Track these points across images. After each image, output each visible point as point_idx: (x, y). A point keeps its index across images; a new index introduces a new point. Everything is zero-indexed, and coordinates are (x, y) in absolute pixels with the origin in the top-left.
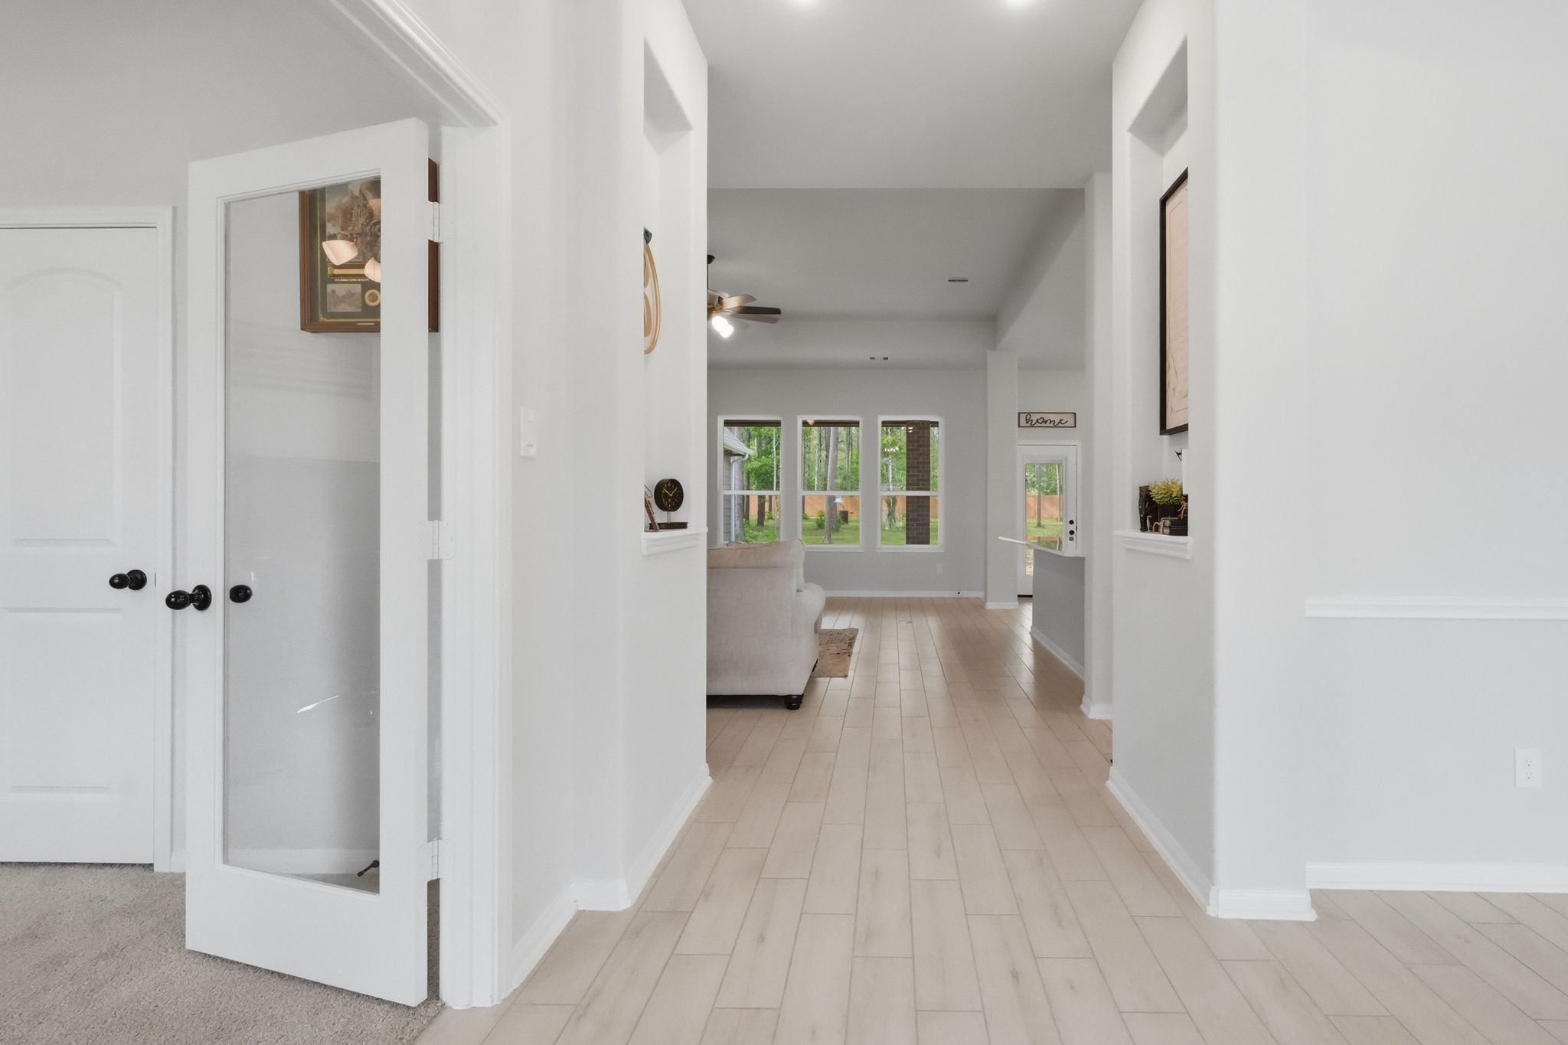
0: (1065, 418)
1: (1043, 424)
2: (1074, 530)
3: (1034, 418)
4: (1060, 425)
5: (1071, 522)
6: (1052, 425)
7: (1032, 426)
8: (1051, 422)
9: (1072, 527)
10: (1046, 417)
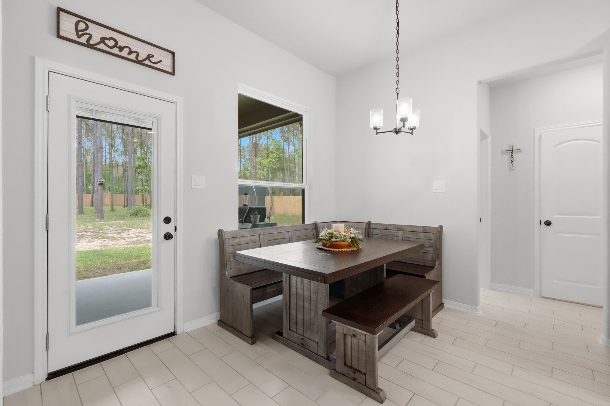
0: (158, 55)
1: (116, 51)
2: (172, 232)
3: (97, 33)
4: (147, 62)
5: (167, 220)
6: (133, 57)
7: (89, 45)
8: (130, 52)
9: (169, 228)
10: (123, 41)
